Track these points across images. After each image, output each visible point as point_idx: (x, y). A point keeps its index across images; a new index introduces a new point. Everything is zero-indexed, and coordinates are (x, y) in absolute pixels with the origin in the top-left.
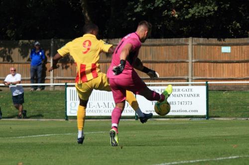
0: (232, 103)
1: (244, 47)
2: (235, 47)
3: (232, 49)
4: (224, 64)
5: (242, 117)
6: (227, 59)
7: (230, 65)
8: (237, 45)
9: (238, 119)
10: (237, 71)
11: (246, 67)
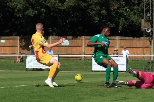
0: (5, 64)
1: (11, 40)
2: (7, 40)
3: (5, 41)
4: (2, 47)
5: (9, 70)
6: (3, 45)
7: (5, 48)
8: (7, 39)
9: (8, 71)
10: (7, 50)
11: (11, 49)
